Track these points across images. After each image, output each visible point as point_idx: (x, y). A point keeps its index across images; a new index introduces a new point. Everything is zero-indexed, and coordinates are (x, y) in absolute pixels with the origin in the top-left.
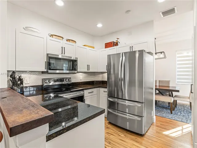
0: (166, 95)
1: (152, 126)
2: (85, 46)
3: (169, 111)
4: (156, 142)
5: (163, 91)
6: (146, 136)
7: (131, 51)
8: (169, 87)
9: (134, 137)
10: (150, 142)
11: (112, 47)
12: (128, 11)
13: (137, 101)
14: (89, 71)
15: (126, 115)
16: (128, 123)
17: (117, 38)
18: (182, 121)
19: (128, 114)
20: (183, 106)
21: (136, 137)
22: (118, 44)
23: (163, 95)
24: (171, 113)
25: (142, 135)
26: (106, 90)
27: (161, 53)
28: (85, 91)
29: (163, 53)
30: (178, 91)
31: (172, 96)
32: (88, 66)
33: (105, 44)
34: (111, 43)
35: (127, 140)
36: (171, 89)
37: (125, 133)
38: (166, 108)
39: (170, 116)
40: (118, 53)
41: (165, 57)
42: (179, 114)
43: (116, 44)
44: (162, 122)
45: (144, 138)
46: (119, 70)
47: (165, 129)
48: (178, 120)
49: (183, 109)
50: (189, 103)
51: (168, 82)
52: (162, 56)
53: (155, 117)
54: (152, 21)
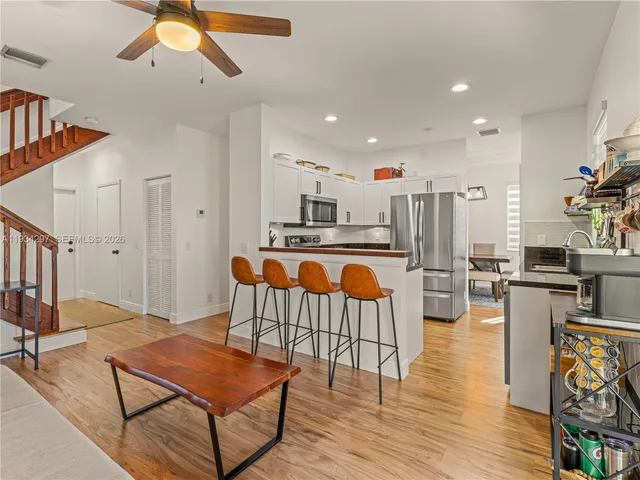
0: (487, 270)
1: (465, 314)
2: (340, 175)
3: (493, 300)
5: (481, 263)
6: (458, 321)
7: (430, 192)
8: (493, 254)
11: (390, 178)
12: (428, 129)
17: (402, 163)
22: (401, 173)
23: (480, 270)
24: (496, 301)
27: (478, 188)
29: (481, 189)
30: (508, 261)
31: (499, 272)
32: (348, 214)
33: (376, 170)
34: (388, 170)
36: (496, 257)
40: (403, 194)
41: (485, 197)
43: (398, 174)
46: (408, 218)
47: (484, 316)
51: (492, 247)
53: (468, 303)
54: (464, 139)
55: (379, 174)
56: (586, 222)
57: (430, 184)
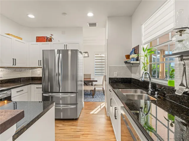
0: (89, 85)
1: (82, 110)
3: (92, 97)
4: (87, 120)
5: (87, 82)
6: (79, 119)
7: (66, 49)
8: (90, 79)
9: (70, 123)
10: (83, 122)
11: (45, 42)
12: (64, 14)
13: (70, 92)
14: (15, 66)
15: (60, 106)
16: (62, 113)
17: (51, 35)
18: (99, 102)
19: (61, 105)
20: (99, 91)
21: (72, 123)
22: (51, 40)
23: (87, 85)
24: (93, 98)
25: (76, 119)
26: (41, 86)
27: (86, 52)
28: (12, 90)
29: (87, 53)
30: (96, 81)
32: (14, 60)
33: (37, 37)
34: (44, 37)
35: (66, 128)
36: (92, 80)
37: (63, 123)
38: (89, 95)
39: (93, 100)
40: (52, 49)
41: (88, 56)
42: (97, 97)
44: (88, 105)
45: (79, 121)
47: (91, 109)
48: (97, 101)
49: (99, 94)
50: (102, 89)
51: (90, 75)
52: (86, 55)
54: (82, 27)
55: (39, 39)
56: (131, 66)
57: (66, 46)
